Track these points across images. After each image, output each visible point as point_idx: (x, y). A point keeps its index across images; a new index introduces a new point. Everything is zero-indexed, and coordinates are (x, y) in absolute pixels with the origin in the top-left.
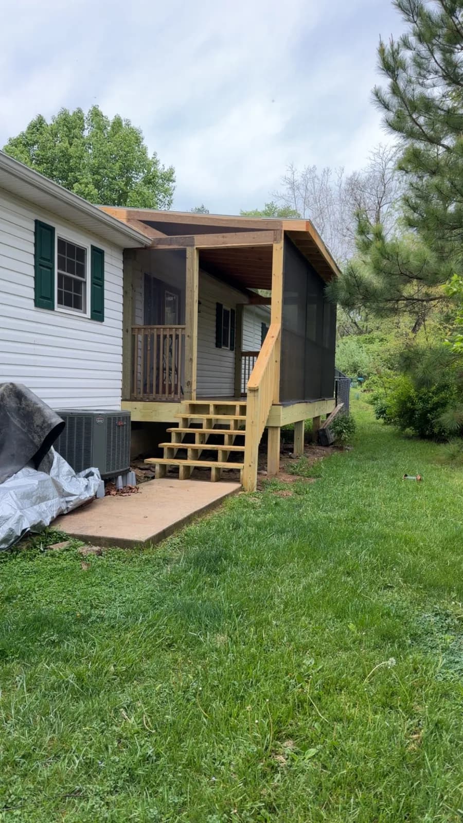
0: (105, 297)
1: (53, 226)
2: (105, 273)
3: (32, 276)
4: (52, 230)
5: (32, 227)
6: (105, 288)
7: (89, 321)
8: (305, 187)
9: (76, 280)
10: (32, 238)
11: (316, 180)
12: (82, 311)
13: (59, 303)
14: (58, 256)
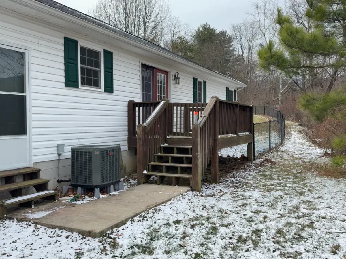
0: (114, 79)
1: (77, 40)
2: (114, 65)
3: (62, 70)
4: (76, 42)
5: (62, 41)
6: (114, 73)
7: (103, 93)
8: (264, 7)
9: (93, 70)
10: (62, 48)
11: (271, 3)
12: (99, 88)
13: (82, 83)
14: (81, 57)
